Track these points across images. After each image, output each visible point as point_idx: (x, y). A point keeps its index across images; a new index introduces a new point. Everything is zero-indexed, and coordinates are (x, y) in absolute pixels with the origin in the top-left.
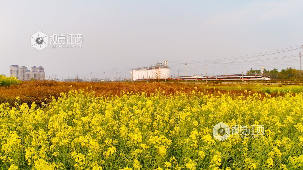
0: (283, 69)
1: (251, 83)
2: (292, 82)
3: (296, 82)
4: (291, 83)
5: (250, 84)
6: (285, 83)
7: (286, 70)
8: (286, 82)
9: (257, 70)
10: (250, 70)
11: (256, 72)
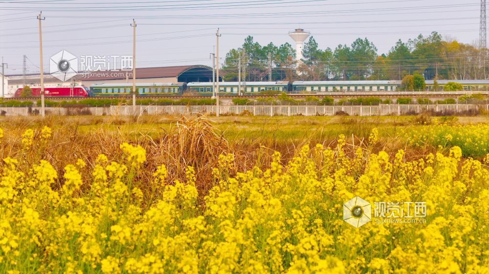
0: (400, 42)
1: (255, 108)
2: (453, 102)
3: (468, 100)
4: (448, 107)
5: (250, 114)
6: (418, 108)
7: (412, 48)
8: (420, 102)
9: (274, 46)
10: (243, 44)
11: (272, 52)
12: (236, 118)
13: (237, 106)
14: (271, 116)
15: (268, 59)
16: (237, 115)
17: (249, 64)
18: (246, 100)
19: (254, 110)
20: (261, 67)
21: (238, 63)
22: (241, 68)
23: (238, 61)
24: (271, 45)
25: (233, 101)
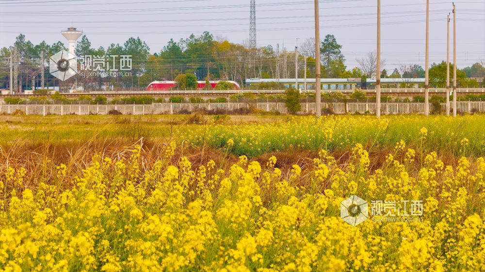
0: (171, 41)
1: (27, 107)
2: (224, 101)
3: (240, 99)
4: (219, 105)
5: (22, 113)
6: (190, 107)
7: (184, 48)
8: (193, 101)
9: (46, 45)
10: (15, 42)
11: (44, 51)
12: (8, 118)
13: (9, 106)
14: (44, 115)
15: (40, 57)
16: (9, 114)
17: (21, 62)
18: (18, 99)
19: (27, 109)
20: (33, 66)
21: (9, 62)
22: (13, 66)
23: (10, 60)
24: (43, 44)
25: (5, 100)
